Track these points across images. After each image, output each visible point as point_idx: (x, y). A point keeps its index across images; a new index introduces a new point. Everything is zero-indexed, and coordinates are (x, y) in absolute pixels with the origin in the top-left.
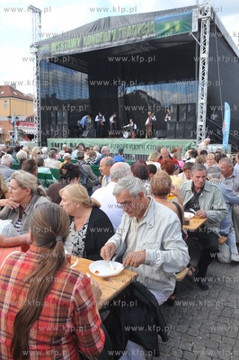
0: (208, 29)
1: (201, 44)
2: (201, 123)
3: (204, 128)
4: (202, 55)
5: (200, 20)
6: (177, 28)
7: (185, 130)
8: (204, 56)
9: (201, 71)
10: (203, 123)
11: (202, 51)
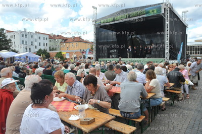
0: (169, 12)
1: (166, 18)
2: (167, 51)
3: (168, 53)
4: (166, 23)
5: (165, 9)
6: (155, 12)
7: (159, 54)
8: (167, 23)
9: (166, 29)
10: (168, 51)
11: (166, 21)
